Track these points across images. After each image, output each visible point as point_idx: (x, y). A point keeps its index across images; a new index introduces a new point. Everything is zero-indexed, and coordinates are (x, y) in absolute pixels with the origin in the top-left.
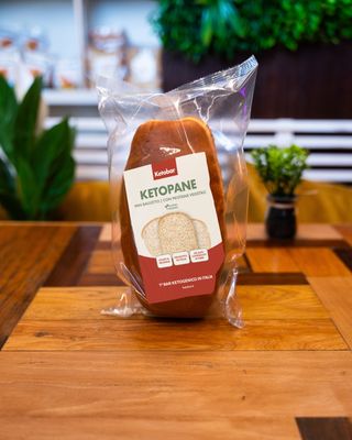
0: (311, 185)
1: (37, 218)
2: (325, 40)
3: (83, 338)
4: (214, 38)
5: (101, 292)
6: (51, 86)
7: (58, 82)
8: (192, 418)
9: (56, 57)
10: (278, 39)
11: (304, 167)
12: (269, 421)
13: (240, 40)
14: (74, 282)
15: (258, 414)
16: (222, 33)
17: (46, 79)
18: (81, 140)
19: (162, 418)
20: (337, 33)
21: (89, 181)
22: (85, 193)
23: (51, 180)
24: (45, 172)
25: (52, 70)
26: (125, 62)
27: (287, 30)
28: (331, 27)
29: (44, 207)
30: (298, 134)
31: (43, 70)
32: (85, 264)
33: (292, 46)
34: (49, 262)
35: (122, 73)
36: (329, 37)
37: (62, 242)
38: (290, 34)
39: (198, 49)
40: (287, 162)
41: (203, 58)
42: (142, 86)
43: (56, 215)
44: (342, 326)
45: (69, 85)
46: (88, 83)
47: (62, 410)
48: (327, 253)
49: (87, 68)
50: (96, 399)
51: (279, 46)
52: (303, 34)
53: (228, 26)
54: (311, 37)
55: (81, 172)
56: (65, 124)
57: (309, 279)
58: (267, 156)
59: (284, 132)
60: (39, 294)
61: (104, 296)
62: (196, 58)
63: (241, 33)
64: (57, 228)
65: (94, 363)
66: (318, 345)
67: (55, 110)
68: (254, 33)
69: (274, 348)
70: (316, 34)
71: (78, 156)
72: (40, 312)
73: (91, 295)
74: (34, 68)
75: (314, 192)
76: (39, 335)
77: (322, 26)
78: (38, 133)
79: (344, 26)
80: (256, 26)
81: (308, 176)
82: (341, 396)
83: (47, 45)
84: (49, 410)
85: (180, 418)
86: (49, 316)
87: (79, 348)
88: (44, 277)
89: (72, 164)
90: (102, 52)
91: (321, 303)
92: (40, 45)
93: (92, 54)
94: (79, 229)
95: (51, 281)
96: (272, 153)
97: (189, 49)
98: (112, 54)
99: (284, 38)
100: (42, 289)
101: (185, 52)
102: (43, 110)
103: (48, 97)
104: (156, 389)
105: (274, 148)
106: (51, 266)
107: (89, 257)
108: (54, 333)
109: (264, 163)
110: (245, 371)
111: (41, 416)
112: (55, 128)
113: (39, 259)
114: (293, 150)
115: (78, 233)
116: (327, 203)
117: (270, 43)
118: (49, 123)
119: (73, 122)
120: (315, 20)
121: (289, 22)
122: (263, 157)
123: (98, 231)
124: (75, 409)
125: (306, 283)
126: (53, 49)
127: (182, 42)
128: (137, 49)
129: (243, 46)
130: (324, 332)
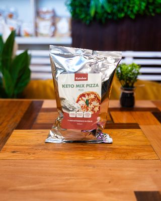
0: (142, 82)
1: (13, 97)
2: (148, 14)
3: (34, 153)
4: (96, 13)
5: (43, 132)
6: (19, 35)
7: (23, 33)
8: (86, 191)
9: (22, 22)
10: (126, 14)
11: (138, 74)
12: (122, 193)
13: (108, 14)
15: (117, 189)
16: (99, 11)
17: (17, 32)
18: (33, 61)
19: (71, 191)
20: (154, 11)
21: (37, 80)
22: (35, 85)
23: (19, 79)
24: (16, 76)
25: (20, 27)
26: (54, 24)
27: (130, 9)
28: (151, 7)
29: (16, 92)
30: (135, 58)
31: (15, 27)
32: (35, 119)
33: (133, 17)
34: (18, 118)
35: (53, 29)
36: (150, 13)
37: (24, 108)
38: (132, 11)
39: (88, 18)
40: (130, 71)
41: (91, 22)
42: (62, 36)
43: (21, 96)
44: (156, 148)
45: (28, 35)
46: (37, 34)
47: (24, 187)
48: (149, 114)
49: (36, 27)
50: (40, 183)
51: (127, 17)
52: (138, 11)
53: (103, 7)
54: (141, 12)
55: (33, 76)
56: (26, 53)
57: (140, 126)
58: (121, 68)
59: (129, 57)
60: (13, 133)
61: (44, 134)
62: (88, 22)
63: (109, 11)
64: (22, 102)
65: (39, 165)
66: (145, 158)
67: (21, 46)
68: (115, 11)
69: (124, 159)
70: (144, 11)
71: (32, 68)
72: (14, 141)
73: (38, 134)
74: (11, 26)
75: (143, 85)
76: (14, 152)
77: (147, 7)
78: (13, 57)
79: (157, 7)
80: (116, 7)
81: (140, 77)
82: (155, 181)
83: (17, 16)
84: (18, 187)
85: (80, 191)
86: (18, 143)
87: (32, 158)
88: (16, 125)
89: (29, 72)
90: (43, 19)
91: (146, 137)
92: (14, 16)
93: (38, 20)
94: (32, 102)
95: (19, 127)
96: (123, 67)
97: (85, 18)
98: (48, 20)
99: (129, 13)
100: (15, 130)
101: (82, 19)
102: (16, 46)
103: (18, 40)
104: (69, 178)
105: (124, 64)
106: (19, 120)
107: (37, 115)
108: (21, 151)
109: (119, 71)
110: (110, 169)
111: (14, 190)
112: (21, 55)
113: (13, 117)
114: (133, 66)
115: (32, 104)
116: (149, 90)
117: (123, 15)
118: (18, 52)
119: (29, 52)
120: (144, 4)
121: (131, 5)
122: (119, 69)
123: (42, 103)
124: (31, 187)
125: (140, 128)
126: (20, 18)
127: (81, 15)
128: (60, 18)
129: (110, 17)
130: (147, 151)
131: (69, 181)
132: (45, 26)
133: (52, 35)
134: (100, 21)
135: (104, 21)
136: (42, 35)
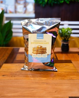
0: (73, 38)
1: (3, 46)
2: (76, 1)
3: (14, 76)
4: (48, 0)
5: (19, 65)
6: (6, 13)
7: (8, 11)
8: (42, 97)
9: (8, 5)
10: (64, 1)
11: (71, 33)
13: (55, 1)
14: (12, 62)
15: (59, 96)
17: (5, 11)
18: (14, 26)
19: (35, 97)
21: (16, 37)
22: (15, 40)
23: (6, 36)
24: (5, 34)
25: (7, 8)
26: (25, 7)
29: (5, 43)
30: (69, 25)
31: (4, 8)
32: (15, 58)
33: (68, 2)
34: (6, 57)
35: (25, 9)
37: (9, 52)
39: (44, 3)
40: (67, 32)
41: (45, 5)
42: (29, 13)
43: (7, 45)
45: (11, 12)
46: (16, 12)
47: (9, 95)
48: (77, 55)
49: (16, 8)
50: (18, 92)
51: (65, 3)
55: (14, 34)
56: (10, 22)
57: (72, 62)
58: (62, 30)
59: (66, 24)
60: (3, 65)
61: (20, 66)
62: (44, 6)
64: (8, 49)
65: (17, 83)
66: (75, 78)
67: (7, 18)
69: (63, 79)
71: (13, 30)
72: (3, 70)
73: (16, 66)
74: (2, 8)
75: (74, 40)
76: (3, 76)
78: (3, 24)
81: (72, 35)
83: (5, 2)
84: (6, 95)
86: (6, 71)
87: (13, 79)
88: (5, 61)
89: (12, 32)
90: (19, 4)
91: (75, 68)
92: (4, 2)
93: (17, 4)
94: (13, 49)
95: (6, 62)
96: (63, 30)
97: (42, 3)
98: (22, 4)
99: (66, 0)
100: (4, 64)
101: (41, 4)
102: (4, 19)
103: (6, 15)
104: (34, 89)
105: (63, 28)
106: (6, 58)
107: (16, 56)
108: (7, 75)
109: (61, 32)
110: (56, 85)
111: (4, 96)
113: (3, 57)
114: (68, 29)
116: (77, 42)
117: (62, 2)
118: (6, 22)
119: (12, 22)
122: (60, 31)
123: (18, 49)
124: (13, 94)
125: (72, 63)
126: (7, 3)
127: (40, 1)
128: (28, 3)
129: (56, 3)
130: (76, 75)
131: (33, 91)
132: (20, 8)
133: (24, 12)
134: (50, 5)
135: (52, 5)
136: (19, 12)
